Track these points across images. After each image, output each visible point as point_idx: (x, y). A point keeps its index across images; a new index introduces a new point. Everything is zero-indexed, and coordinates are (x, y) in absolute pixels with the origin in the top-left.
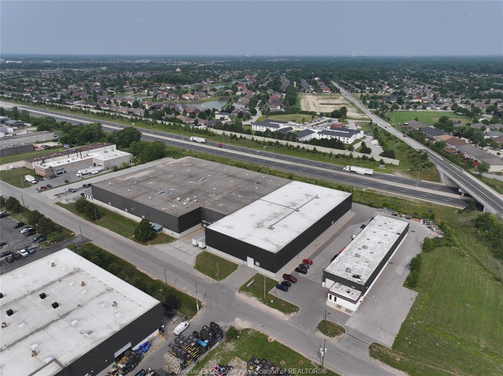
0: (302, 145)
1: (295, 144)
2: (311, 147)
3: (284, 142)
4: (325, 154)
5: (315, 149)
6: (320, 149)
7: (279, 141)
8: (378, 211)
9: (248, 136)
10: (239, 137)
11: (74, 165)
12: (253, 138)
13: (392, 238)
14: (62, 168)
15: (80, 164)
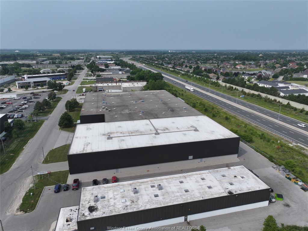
0: (278, 99)
1: (272, 98)
2: (285, 102)
3: (264, 95)
4: (295, 109)
5: (288, 104)
6: (294, 104)
7: (261, 94)
8: (273, 167)
9: (240, 89)
10: (234, 88)
11: (109, 87)
12: (243, 90)
13: (213, 194)
14: (102, 87)
15: (113, 87)
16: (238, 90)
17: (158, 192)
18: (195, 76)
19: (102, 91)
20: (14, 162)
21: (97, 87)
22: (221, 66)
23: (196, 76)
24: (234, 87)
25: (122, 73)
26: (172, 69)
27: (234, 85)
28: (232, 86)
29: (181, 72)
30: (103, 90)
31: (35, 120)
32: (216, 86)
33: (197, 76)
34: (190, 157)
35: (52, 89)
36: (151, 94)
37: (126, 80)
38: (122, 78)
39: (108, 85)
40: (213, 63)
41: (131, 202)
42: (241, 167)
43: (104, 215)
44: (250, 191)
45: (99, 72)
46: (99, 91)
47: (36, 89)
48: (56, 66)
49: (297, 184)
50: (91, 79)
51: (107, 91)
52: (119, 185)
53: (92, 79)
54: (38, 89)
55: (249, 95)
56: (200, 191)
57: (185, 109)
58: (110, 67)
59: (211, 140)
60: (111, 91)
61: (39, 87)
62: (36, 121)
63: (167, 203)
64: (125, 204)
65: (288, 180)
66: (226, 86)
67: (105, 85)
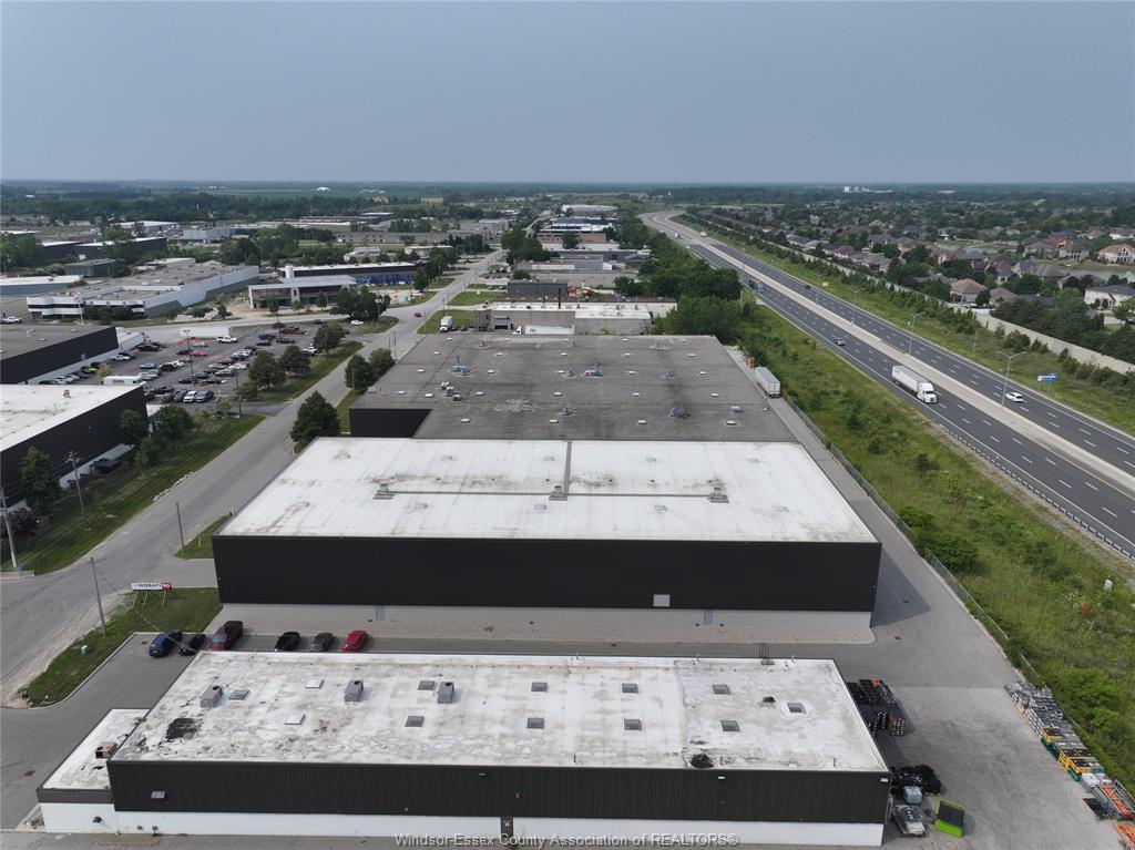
8: (1006, 688)
9: (1055, 345)
10: (1032, 342)
11: (531, 317)
12: (1066, 351)
13: (629, 751)
14: (508, 316)
15: (545, 318)
16: (1045, 350)
17: (431, 709)
18: (889, 285)
19: (505, 327)
20: (100, 542)
21: (488, 315)
22: (1033, 251)
23: (892, 288)
24: (1033, 336)
25: (614, 268)
26: (812, 258)
27: (1033, 329)
28: (1023, 331)
29: (841, 269)
30: (509, 327)
31: (235, 414)
32: (959, 331)
33: (897, 288)
34: (662, 600)
35: (348, 316)
36: (652, 347)
37: (612, 292)
38: (605, 286)
39: (529, 307)
40: (1003, 236)
41: (317, 727)
42: (819, 667)
43: (203, 758)
44: (793, 767)
45: (531, 261)
46: (497, 327)
47: (302, 311)
48: (402, 238)
49: (1078, 778)
50: (494, 287)
51: (519, 329)
52: (320, 661)
53: (498, 287)
54: (309, 312)
55: (1086, 373)
56: (587, 733)
57: (736, 411)
58: (580, 246)
59: (749, 542)
60: (532, 330)
61: (315, 308)
62: (238, 417)
63: (437, 755)
64: (290, 733)
65: (1048, 755)
66: (1000, 332)
67: (521, 307)
